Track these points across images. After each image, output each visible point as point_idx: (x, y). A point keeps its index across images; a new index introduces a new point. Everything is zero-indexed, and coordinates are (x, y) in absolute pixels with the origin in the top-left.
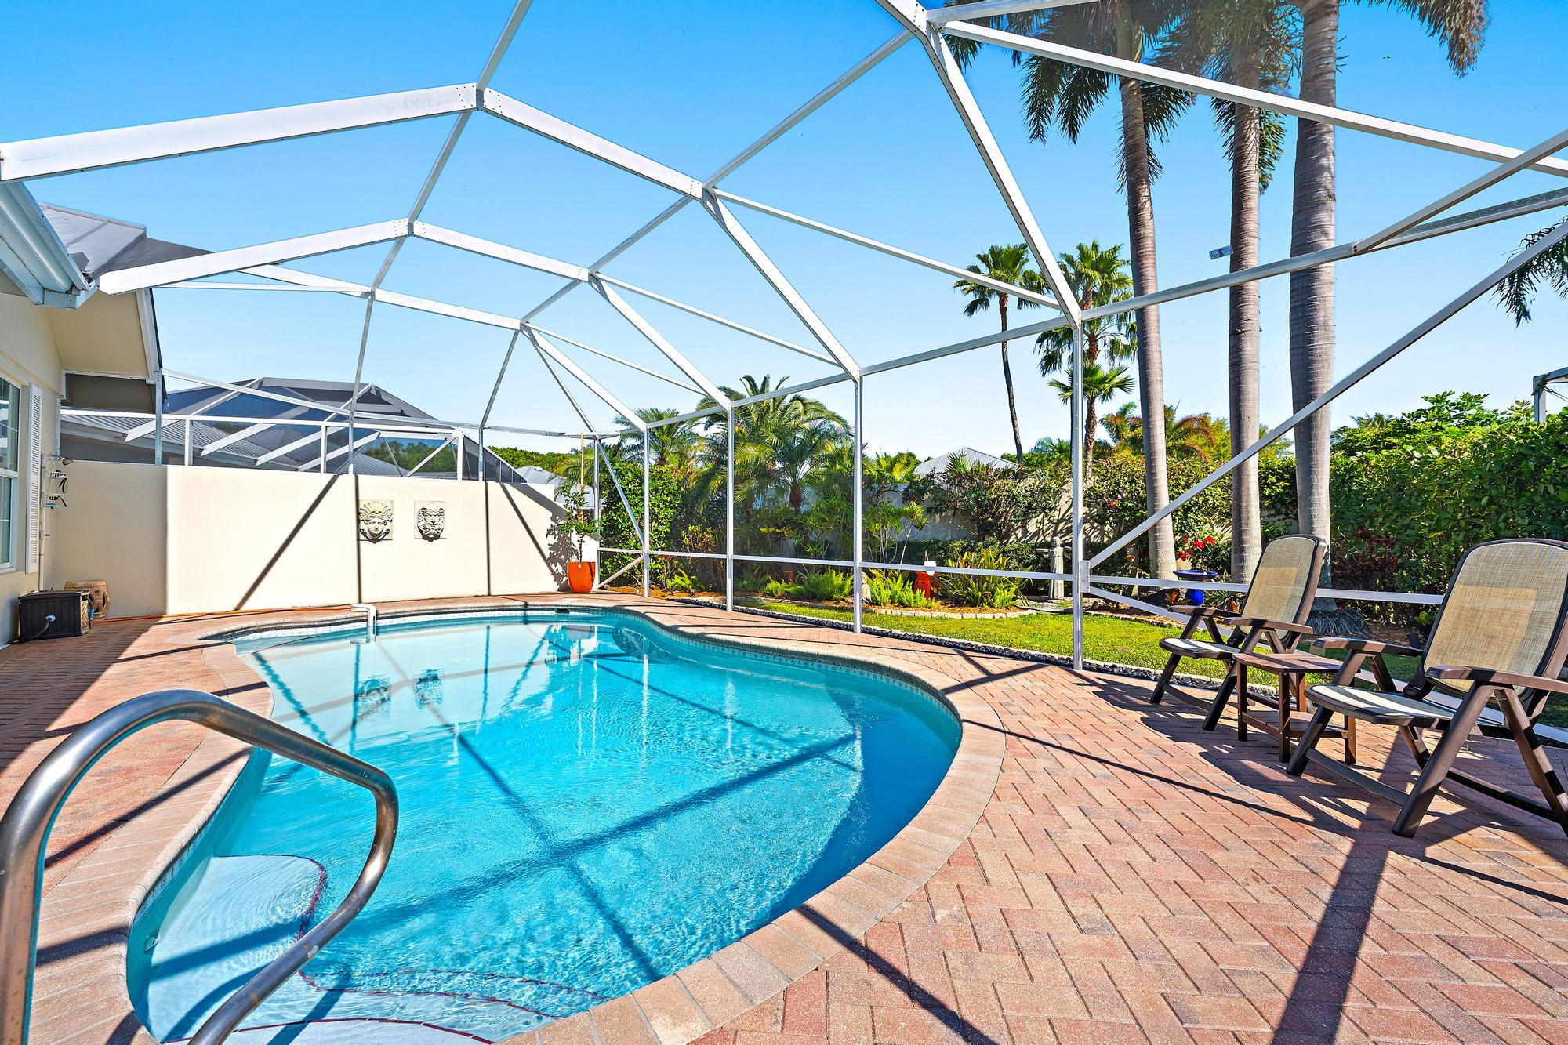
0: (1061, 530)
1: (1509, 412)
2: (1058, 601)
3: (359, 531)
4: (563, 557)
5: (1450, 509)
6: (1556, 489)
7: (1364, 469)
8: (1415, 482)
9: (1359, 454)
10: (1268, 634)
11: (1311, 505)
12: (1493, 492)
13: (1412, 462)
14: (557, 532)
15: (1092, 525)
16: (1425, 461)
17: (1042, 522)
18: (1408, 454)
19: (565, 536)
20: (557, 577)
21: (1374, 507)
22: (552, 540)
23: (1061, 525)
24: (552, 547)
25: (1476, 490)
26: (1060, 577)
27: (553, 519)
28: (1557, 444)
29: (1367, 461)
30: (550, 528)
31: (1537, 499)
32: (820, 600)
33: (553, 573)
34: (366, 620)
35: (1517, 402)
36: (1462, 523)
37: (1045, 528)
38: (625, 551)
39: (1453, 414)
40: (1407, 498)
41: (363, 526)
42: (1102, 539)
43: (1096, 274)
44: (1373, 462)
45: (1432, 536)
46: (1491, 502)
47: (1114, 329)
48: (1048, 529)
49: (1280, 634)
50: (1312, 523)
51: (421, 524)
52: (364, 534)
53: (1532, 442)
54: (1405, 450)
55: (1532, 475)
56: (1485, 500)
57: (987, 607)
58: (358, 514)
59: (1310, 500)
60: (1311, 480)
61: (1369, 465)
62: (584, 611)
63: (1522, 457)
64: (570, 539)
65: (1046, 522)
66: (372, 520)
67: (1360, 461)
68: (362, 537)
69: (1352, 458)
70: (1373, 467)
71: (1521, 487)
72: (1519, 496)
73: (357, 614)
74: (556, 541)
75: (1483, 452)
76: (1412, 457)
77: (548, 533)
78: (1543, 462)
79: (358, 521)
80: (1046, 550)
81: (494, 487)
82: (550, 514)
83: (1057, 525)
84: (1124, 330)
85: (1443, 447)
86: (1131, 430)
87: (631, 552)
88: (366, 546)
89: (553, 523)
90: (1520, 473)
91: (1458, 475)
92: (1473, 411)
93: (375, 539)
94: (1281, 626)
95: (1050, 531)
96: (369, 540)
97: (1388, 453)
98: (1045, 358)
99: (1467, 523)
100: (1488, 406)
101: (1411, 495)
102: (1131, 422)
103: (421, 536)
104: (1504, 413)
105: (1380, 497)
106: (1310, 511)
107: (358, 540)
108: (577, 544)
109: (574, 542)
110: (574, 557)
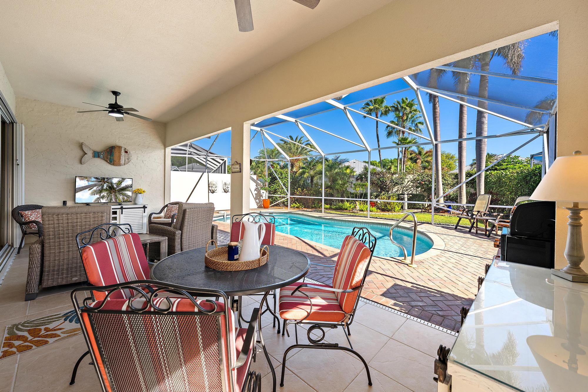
0: (405, 190)
1: (525, 160)
2: (406, 210)
3: (209, 190)
4: (259, 197)
5: (512, 187)
6: (534, 184)
7: (490, 176)
8: (503, 180)
9: (489, 171)
10: (481, 214)
11: (480, 185)
12: (521, 184)
13: (503, 175)
14: (257, 190)
15: (414, 189)
16: (506, 175)
17: (399, 187)
18: (502, 173)
20: (257, 203)
21: (493, 186)
22: (256, 192)
23: (405, 188)
25: (517, 183)
26: (406, 202)
27: (256, 186)
28: (534, 174)
29: (491, 173)
31: (530, 186)
32: (343, 210)
33: (256, 202)
34: (224, 216)
35: (527, 157)
36: (514, 190)
37: (400, 189)
38: (277, 196)
39: (512, 161)
40: (501, 184)
41: (210, 188)
42: (417, 192)
43: (408, 108)
44: (493, 174)
45: (507, 193)
46: (521, 186)
47: (410, 125)
48: (400, 190)
49: (483, 213)
50: (480, 190)
51: (224, 187)
52: (210, 191)
53: (529, 173)
54: (501, 172)
55: (529, 180)
56: (519, 185)
57: (393, 211)
58: (209, 185)
59: (480, 184)
60: (480, 179)
61: (492, 174)
62: (278, 213)
63: (526, 176)
64: (260, 192)
65: (400, 187)
66: (213, 187)
67: (490, 173)
68: (210, 192)
69: (488, 172)
70: (493, 175)
71: (527, 183)
72: (526, 185)
73: (221, 214)
74: (257, 193)
75: (519, 174)
76: (503, 174)
77: (255, 190)
78: (531, 178)
79: (209, 187)
80: (402, 196)
82: (255, 184)
83: (403, 188)
84: (414, 125)
85: (510, 172)
86: (410, 155)
87: (279, 196)
88: (210, 194)
89: (256, 187)
90: (527, 180)
91: (513, 179)
92: (517, 160)
93: (213, 192)
94: (483, 212)
95: (401, 190)
96: (212, 193)
97: (496, 172)
98: (388, 133)
99: (515, 191)
100: (520, 159)
101: (503, 183)
102: (410, 152)
103: (224, 191)
104: (524, 160)
105: (495, 183)
106: (480, 187)
107: (209, 192)
108: (262, 193)
109: (261, 193)
110: (262, 197)
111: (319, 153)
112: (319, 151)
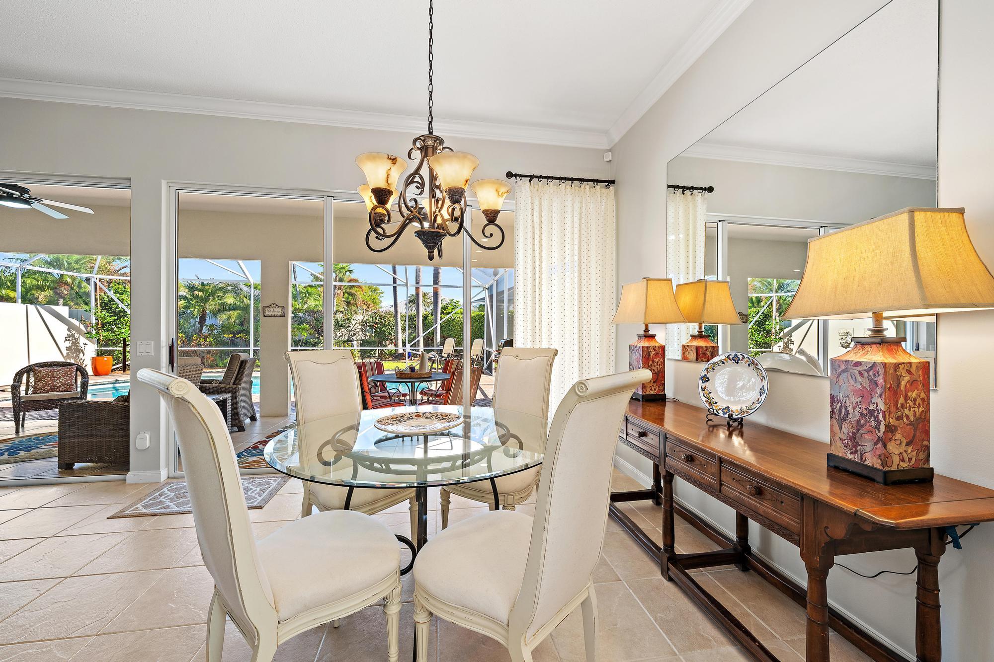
4: (75, 355)
14: (71, 338)
15: (362, 333)
19: (76, 341)
22: (68, 344)
24: (68, 349)
27: (69, 330)
30: (67, 336)
42: (366, 338)
64: (79, 343)
74: (71, 345)
77: (66, 340)
81: (31, 308)
82: (67, 327)
83: (350, 332)
89: (68, 333)
108: (83, 346)
109: (81, 344)
110: (82, 354)
111: (247, 278)
112: (247, 276)
